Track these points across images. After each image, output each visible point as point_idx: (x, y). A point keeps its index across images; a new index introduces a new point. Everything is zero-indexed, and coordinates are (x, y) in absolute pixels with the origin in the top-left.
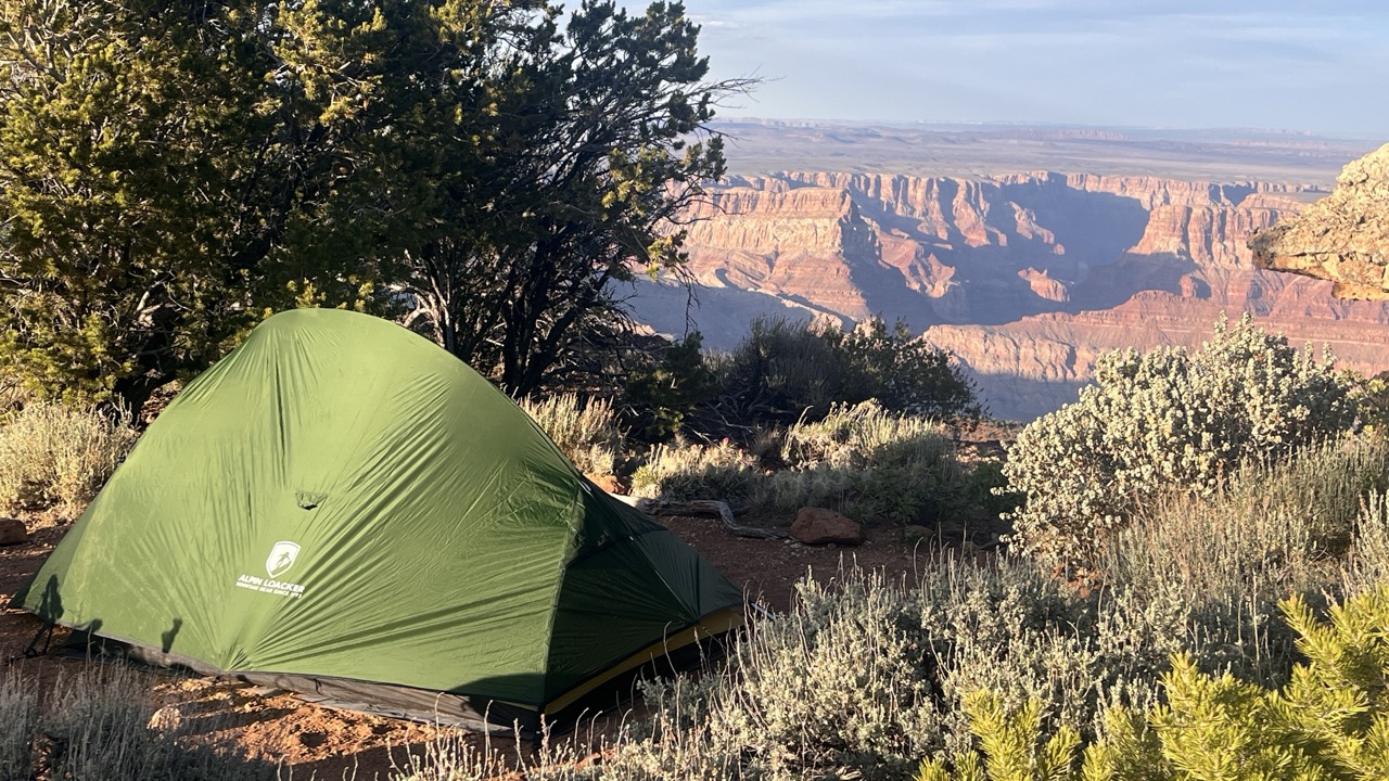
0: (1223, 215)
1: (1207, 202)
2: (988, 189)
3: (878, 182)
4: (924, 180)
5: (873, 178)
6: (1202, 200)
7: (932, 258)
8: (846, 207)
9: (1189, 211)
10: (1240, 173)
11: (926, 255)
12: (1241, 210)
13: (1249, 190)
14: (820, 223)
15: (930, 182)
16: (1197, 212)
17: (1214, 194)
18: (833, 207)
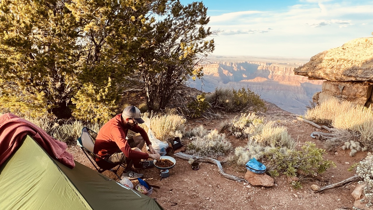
0: (268, 67)
1: (266, 65)
2: (237, 64)
3: (223, 63)
4: (229, 63)
5: (222, 62)
6: (265, 65)
7: (230, 73)
8: (219, 66)
9: (263, 66)
10: (270, 61)
11: (229, 73)
12: (270, 66)
13: (271, 64)
14: (215, 68)
15: (230, 63)
16: (264, 67)
17: (267, 64)
18: (217, 66)
